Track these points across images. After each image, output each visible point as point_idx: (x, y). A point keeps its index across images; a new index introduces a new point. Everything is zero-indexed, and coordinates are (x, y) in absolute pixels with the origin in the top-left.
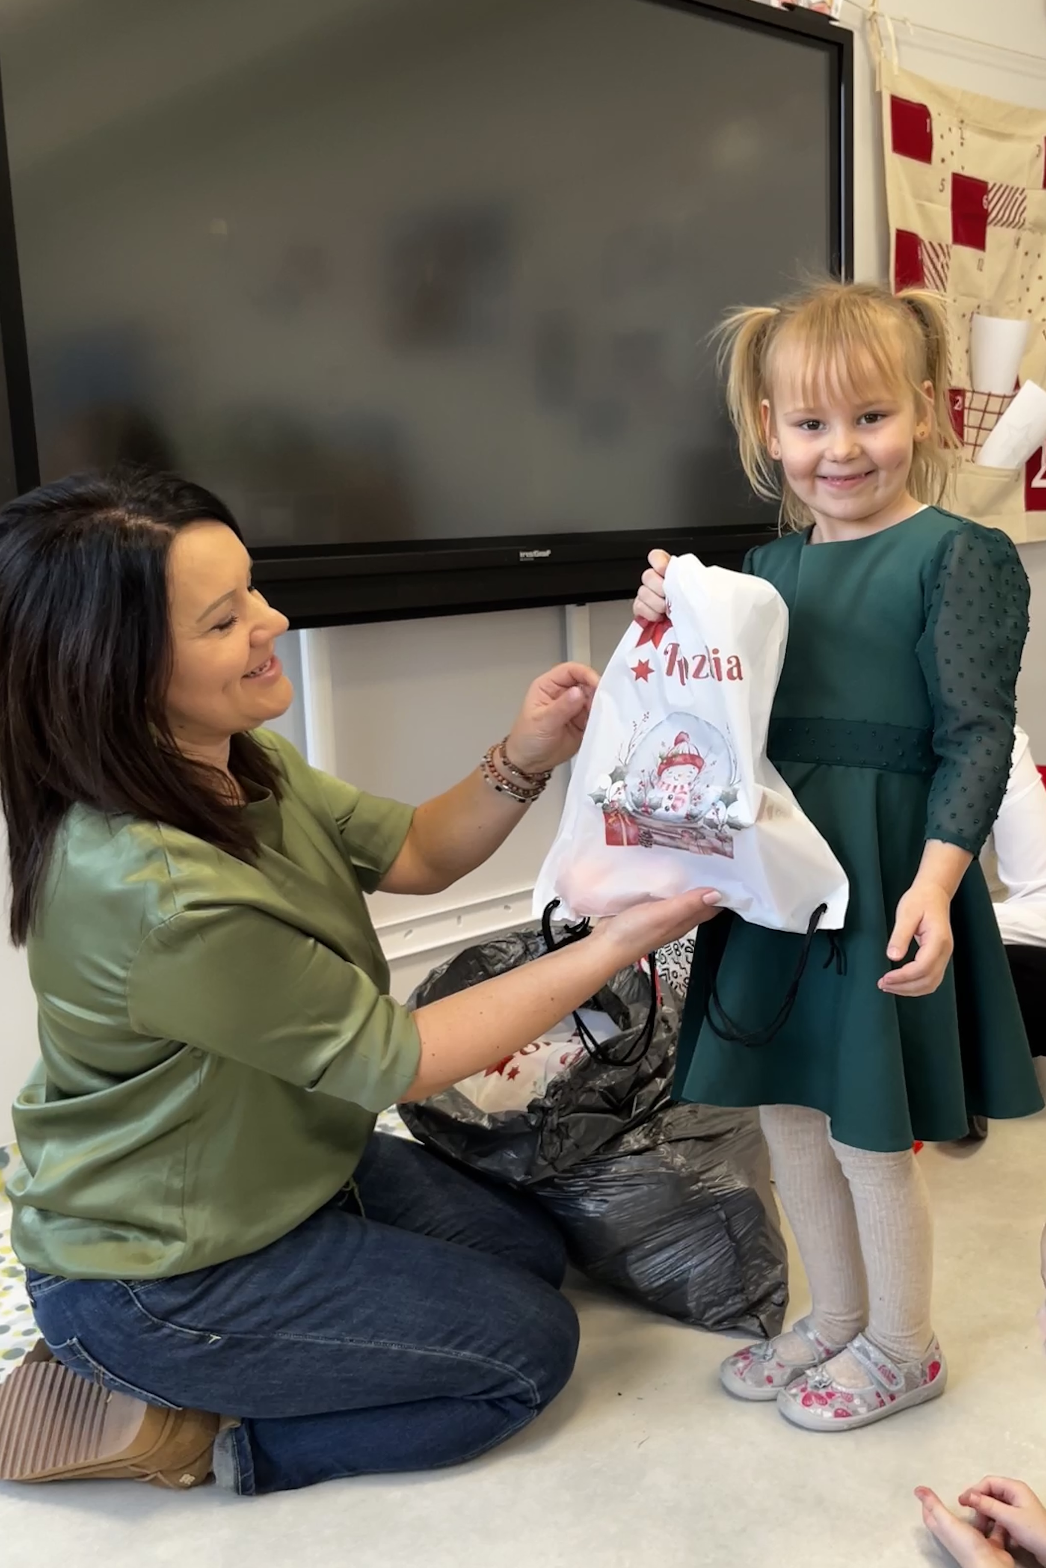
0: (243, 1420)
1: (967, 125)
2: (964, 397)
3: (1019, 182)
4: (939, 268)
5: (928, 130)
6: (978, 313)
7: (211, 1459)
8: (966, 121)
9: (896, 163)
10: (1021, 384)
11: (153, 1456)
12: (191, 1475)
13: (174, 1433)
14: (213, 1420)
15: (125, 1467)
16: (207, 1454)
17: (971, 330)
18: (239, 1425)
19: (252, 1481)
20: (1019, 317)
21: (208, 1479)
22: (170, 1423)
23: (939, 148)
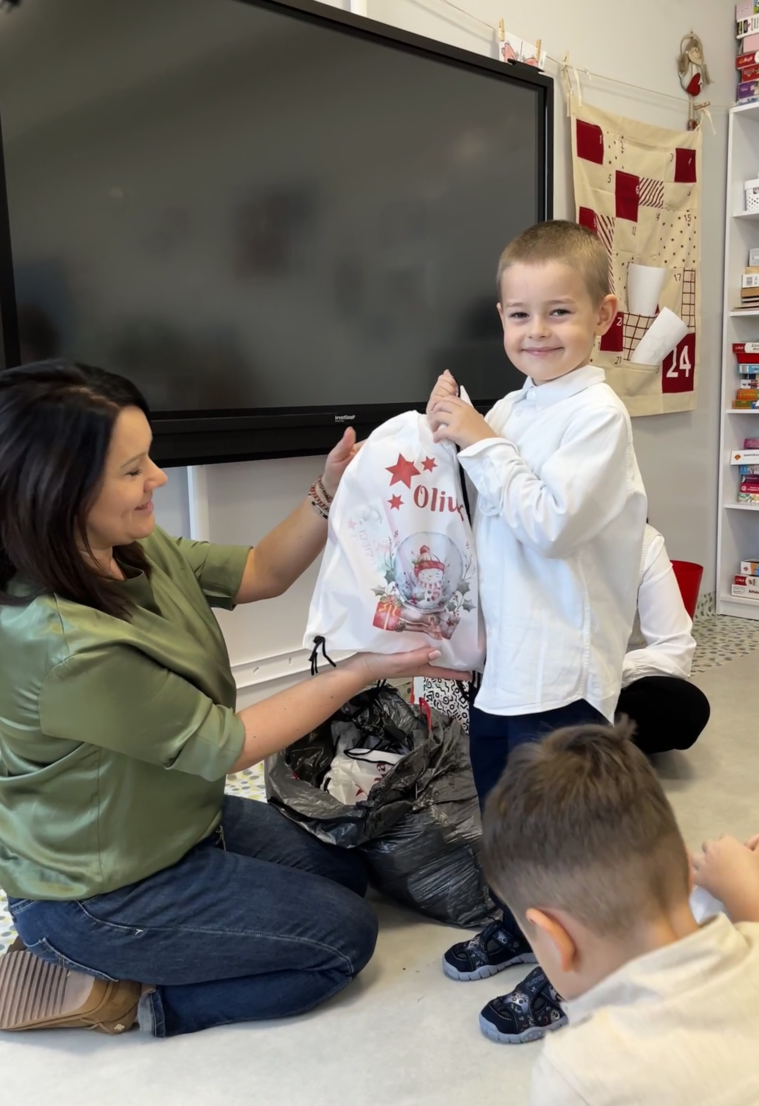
0: (158, 987)
1: (626, 139)
2: (623, 317)
3: (659, 177)
4: (608, 233)
5: (601, 143)
6: (632, 262)
7: (136, 1014)
8: (624, 137)
9: (580, 164)
10: (660, 310)
11: (98, 1011)
12: (122, 1025)
13: (111, 998)
14: (137, 987)
15: (79, 1020)
16: (134, 1011)
17: (628, 273)
18: (155, 991)
19: (164, 1028)
20: (659, 266)
21: (134, 1026)
22: (109, 990)
23: (607, 154)
